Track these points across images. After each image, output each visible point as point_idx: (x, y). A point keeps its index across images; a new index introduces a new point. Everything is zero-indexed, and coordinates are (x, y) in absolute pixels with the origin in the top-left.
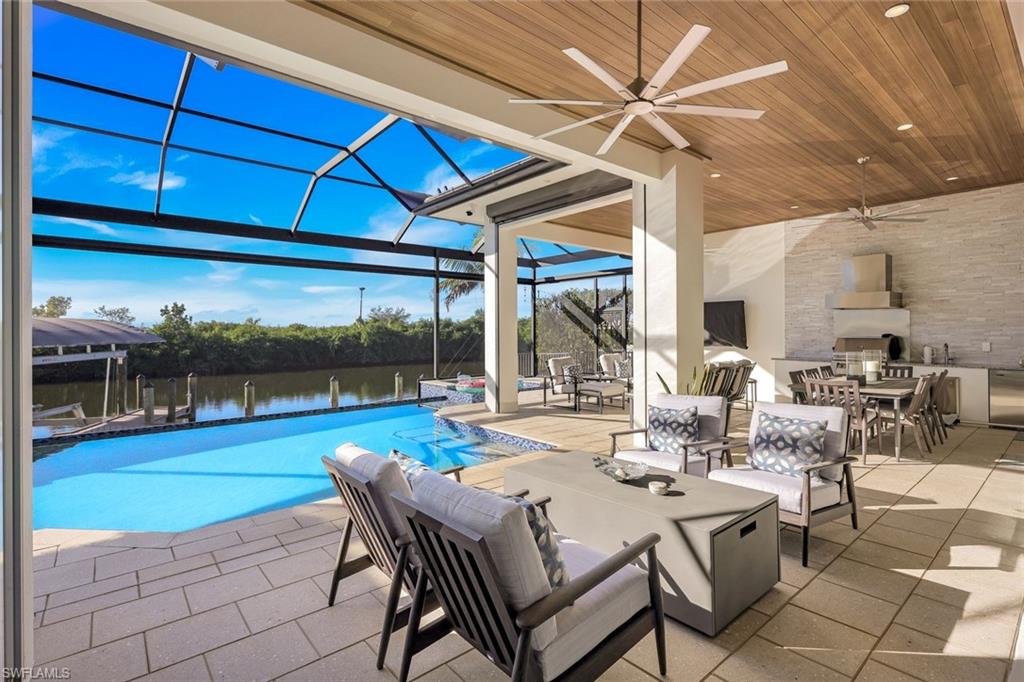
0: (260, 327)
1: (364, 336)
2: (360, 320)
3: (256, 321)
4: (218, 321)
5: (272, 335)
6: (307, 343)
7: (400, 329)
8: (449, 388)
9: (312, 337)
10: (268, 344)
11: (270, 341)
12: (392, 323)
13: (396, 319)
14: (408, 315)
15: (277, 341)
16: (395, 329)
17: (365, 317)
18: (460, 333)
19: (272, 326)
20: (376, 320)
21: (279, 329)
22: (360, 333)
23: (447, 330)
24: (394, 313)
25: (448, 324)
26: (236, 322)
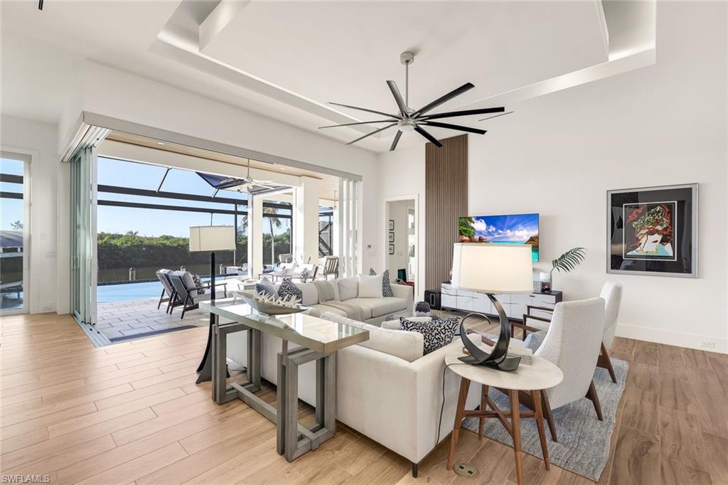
0: (138, 237)
3: (136, 233)
4: (106, 232)
5: (146, 242)
6: (171, 248)
8: (239, 270)
10: (144, 249)
15: (150, 247)
19: (148, 236)
21: (152, 239)
26: (120, 233)
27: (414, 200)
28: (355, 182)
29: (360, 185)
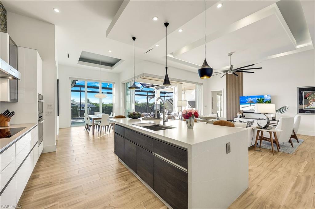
27: (222, 91)
28: (200, 85)
29: (202, 86)
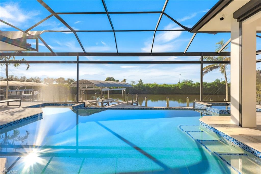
1: (180, 86)
2: (179, 82)
3: (156, 83)
7: (190, 85)
9: (167, 87)
10: (157, 88)
11: (158, 87)
12: (188, 83)
13: (189, 82)
14: (193, 81)
16: (189, 85)
17: (181, 82)
18: (210, 86)
20: (183, 82)
22: (179, 86)
23: (205, 85)
24: (189, 81)
25: (206, 83)
